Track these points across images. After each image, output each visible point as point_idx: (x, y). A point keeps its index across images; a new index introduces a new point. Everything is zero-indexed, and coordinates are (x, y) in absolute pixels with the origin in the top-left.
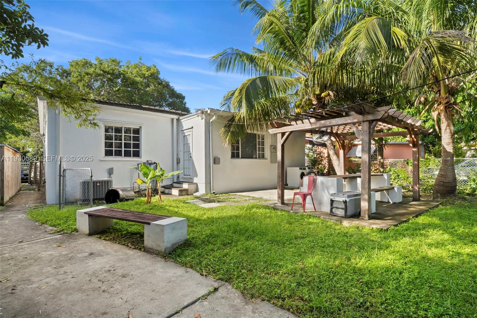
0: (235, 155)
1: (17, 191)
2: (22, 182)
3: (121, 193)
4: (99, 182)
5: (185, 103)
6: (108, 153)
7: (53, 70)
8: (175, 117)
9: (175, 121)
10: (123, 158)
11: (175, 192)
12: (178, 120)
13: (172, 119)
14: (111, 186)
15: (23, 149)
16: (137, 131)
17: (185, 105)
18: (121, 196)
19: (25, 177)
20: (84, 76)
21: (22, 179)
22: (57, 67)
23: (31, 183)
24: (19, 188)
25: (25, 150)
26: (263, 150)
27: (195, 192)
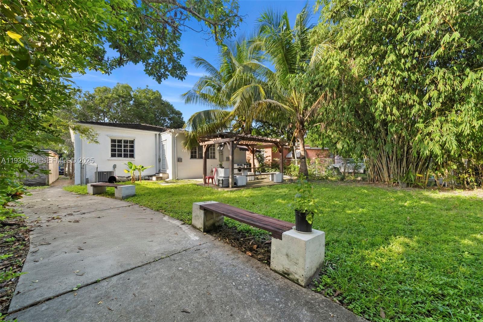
0: (192, 157)
1: (56, 179)
2: (60, 175)
3: (117, 178)
4: (106, 172)
5: (183, 118)
6: (113, 155)
7: (82, 95)
8: (158, 133)
9: (157, 135)
10: (122, 159)
11: (154, 178)
12: (159, 135)
13: (156, 134)
14: (113, 174)
15: (60, 151)
16: (132, 142)
17: (182, 119)
18: (117, 180)
19: (62, 171)
20: (105, 100)
21: (60, 172)
22: (84, 93)
23: (66, 175)
24: (57, 178)
25: (61, 152)
26: (214, 153)
27: (167, 179)
